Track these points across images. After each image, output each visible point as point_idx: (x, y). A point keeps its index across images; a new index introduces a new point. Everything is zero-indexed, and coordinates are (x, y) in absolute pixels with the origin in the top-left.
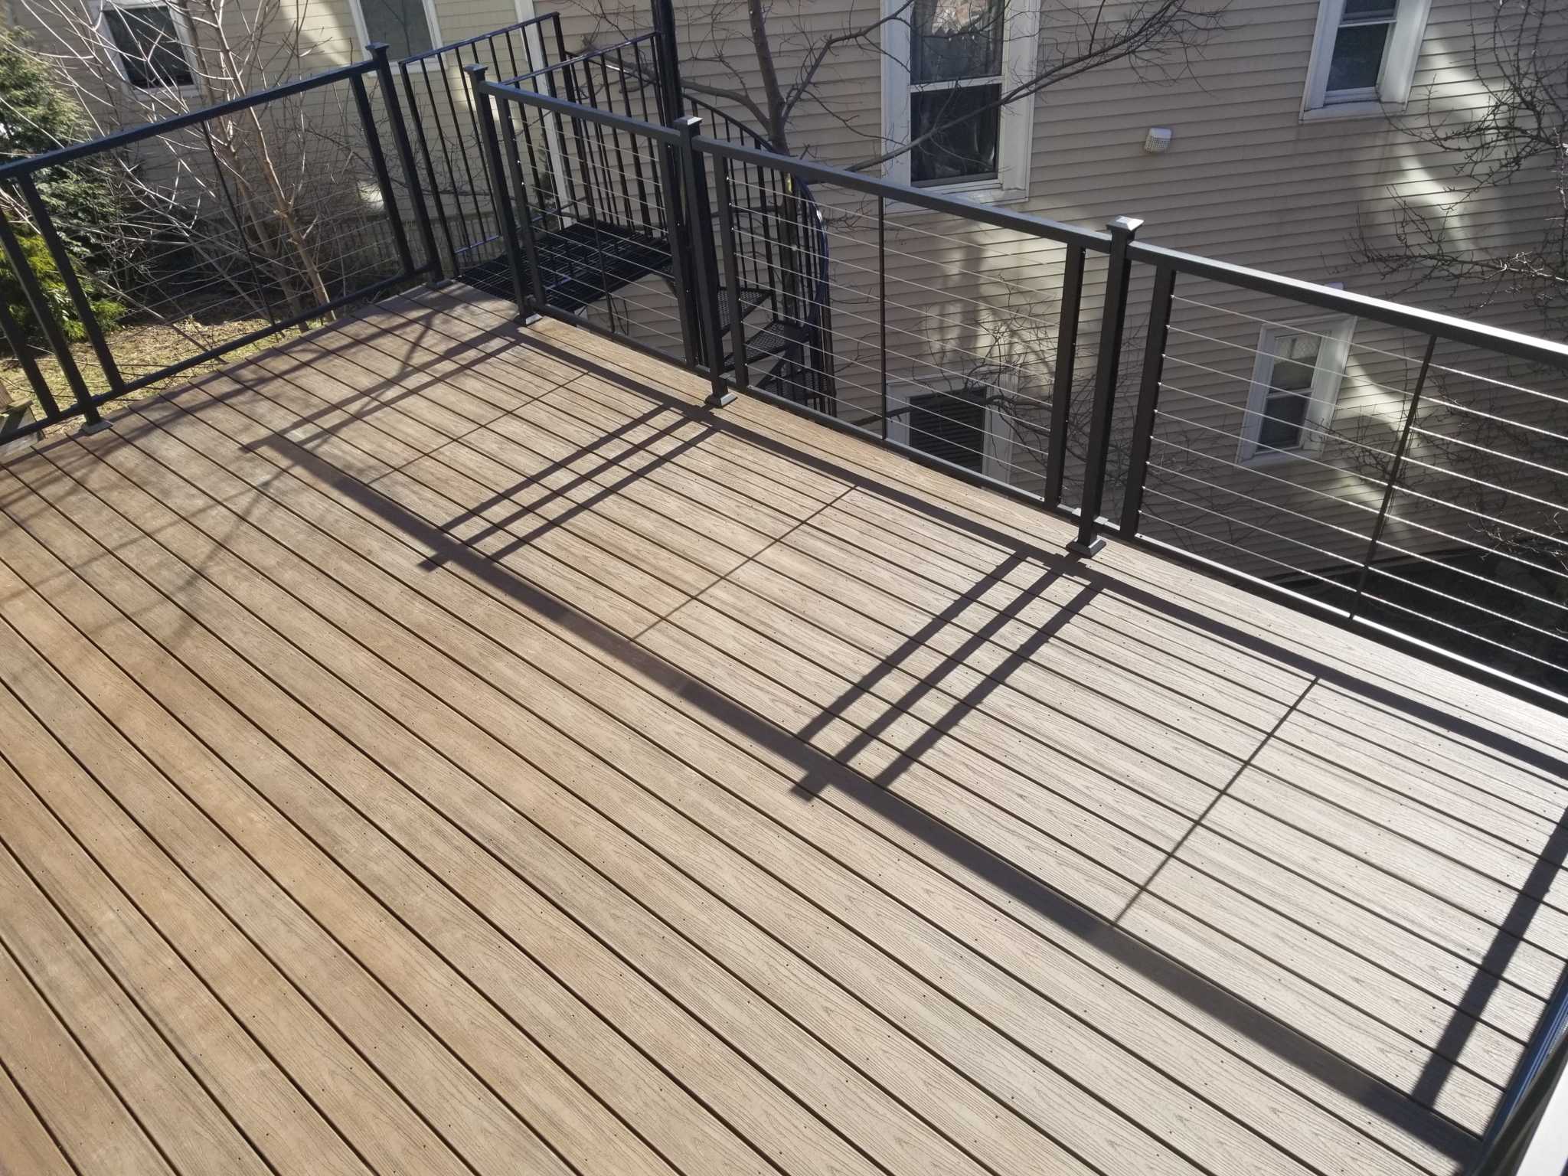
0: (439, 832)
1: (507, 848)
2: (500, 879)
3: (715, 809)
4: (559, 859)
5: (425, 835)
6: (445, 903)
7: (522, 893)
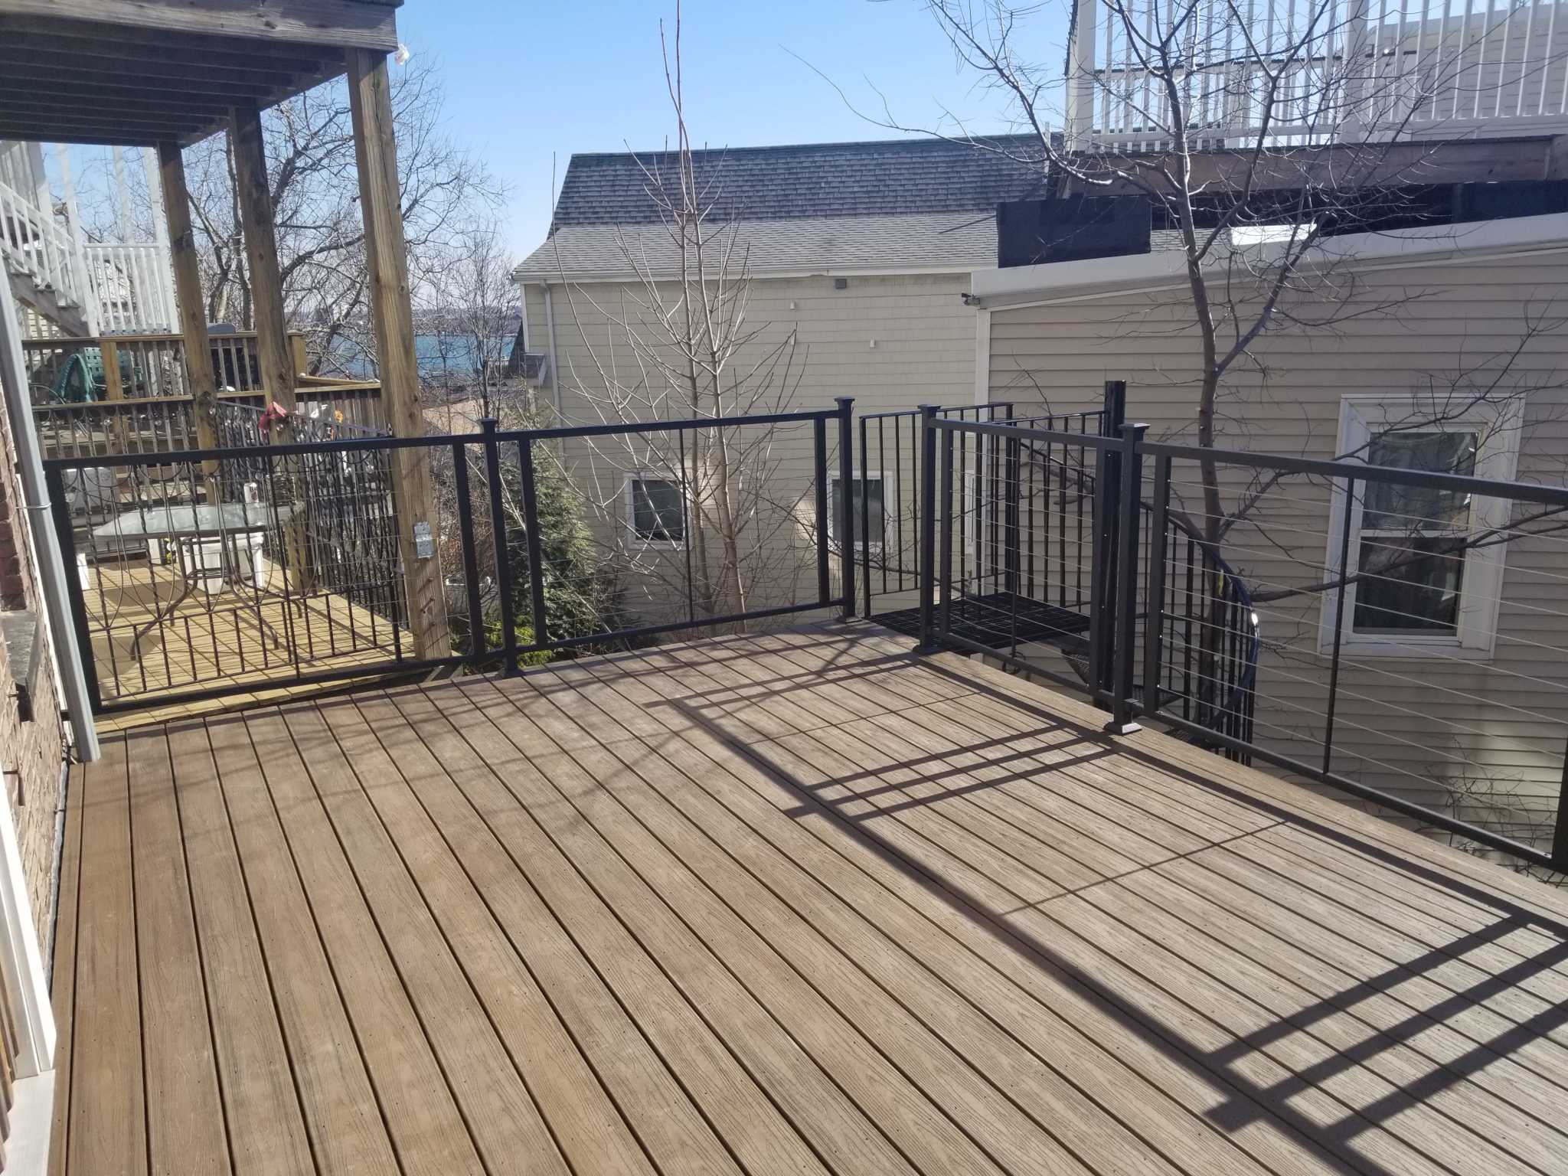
0: (707, 1051)
1: (781, 1085)
2: (764, 1117)
3: (1059, 1106)
4: (842, 1113)
5: (690, 1049)
6: (690, 1126)
7: (786, 1138)
